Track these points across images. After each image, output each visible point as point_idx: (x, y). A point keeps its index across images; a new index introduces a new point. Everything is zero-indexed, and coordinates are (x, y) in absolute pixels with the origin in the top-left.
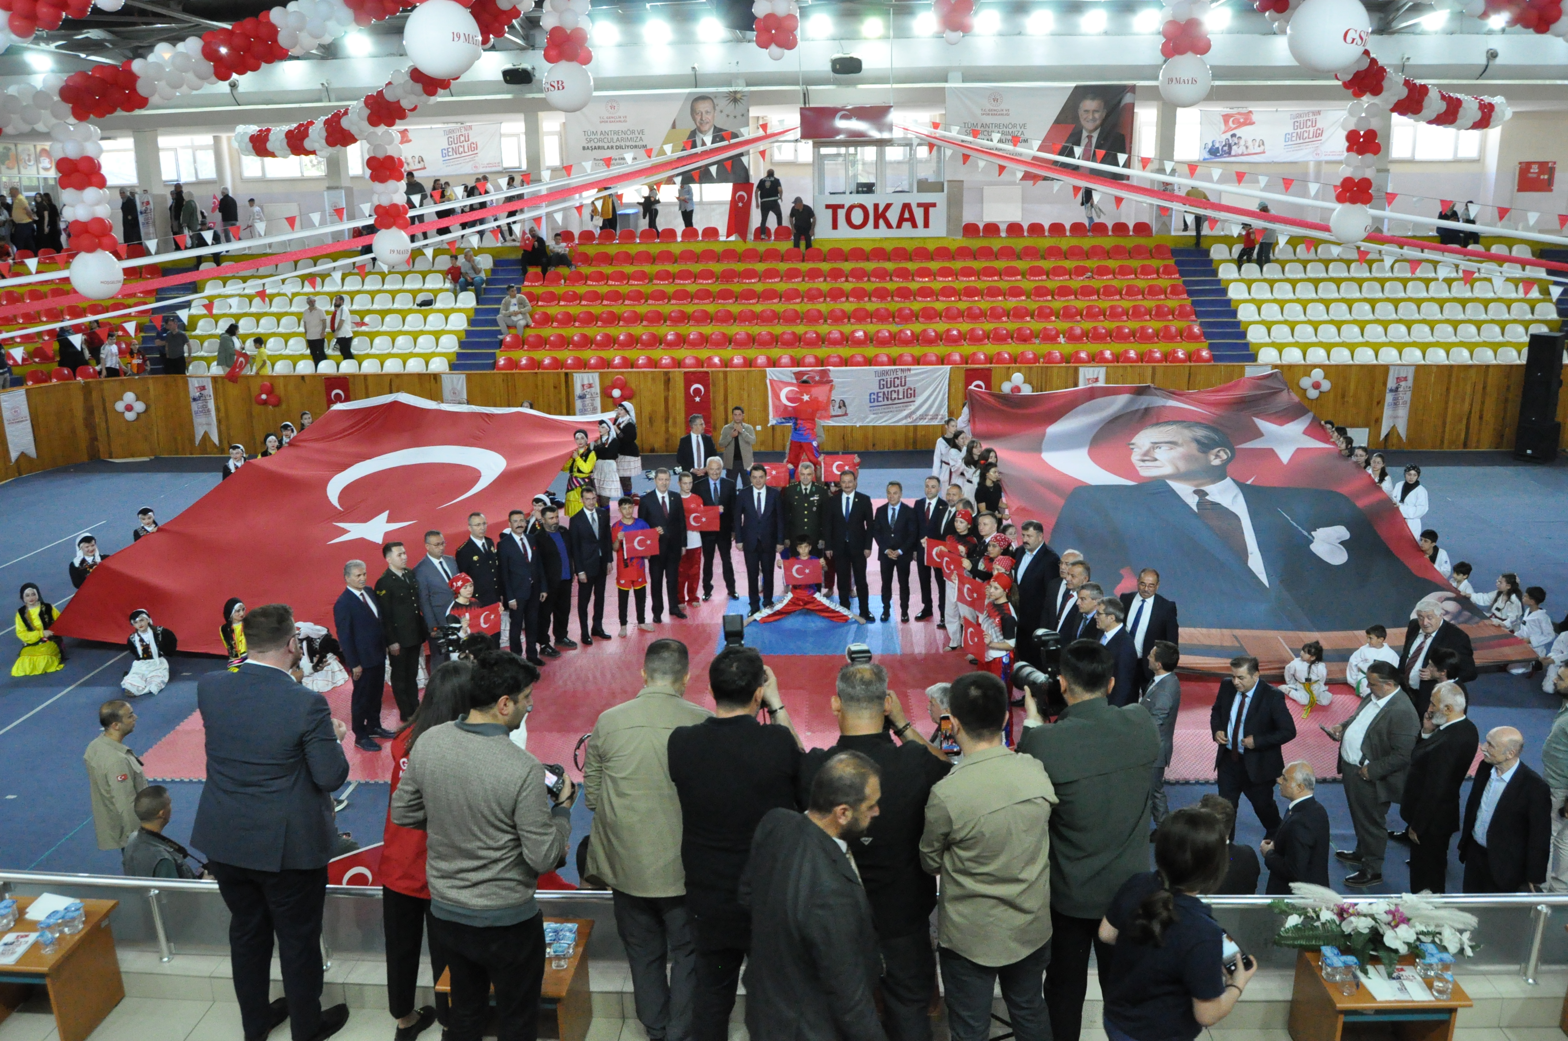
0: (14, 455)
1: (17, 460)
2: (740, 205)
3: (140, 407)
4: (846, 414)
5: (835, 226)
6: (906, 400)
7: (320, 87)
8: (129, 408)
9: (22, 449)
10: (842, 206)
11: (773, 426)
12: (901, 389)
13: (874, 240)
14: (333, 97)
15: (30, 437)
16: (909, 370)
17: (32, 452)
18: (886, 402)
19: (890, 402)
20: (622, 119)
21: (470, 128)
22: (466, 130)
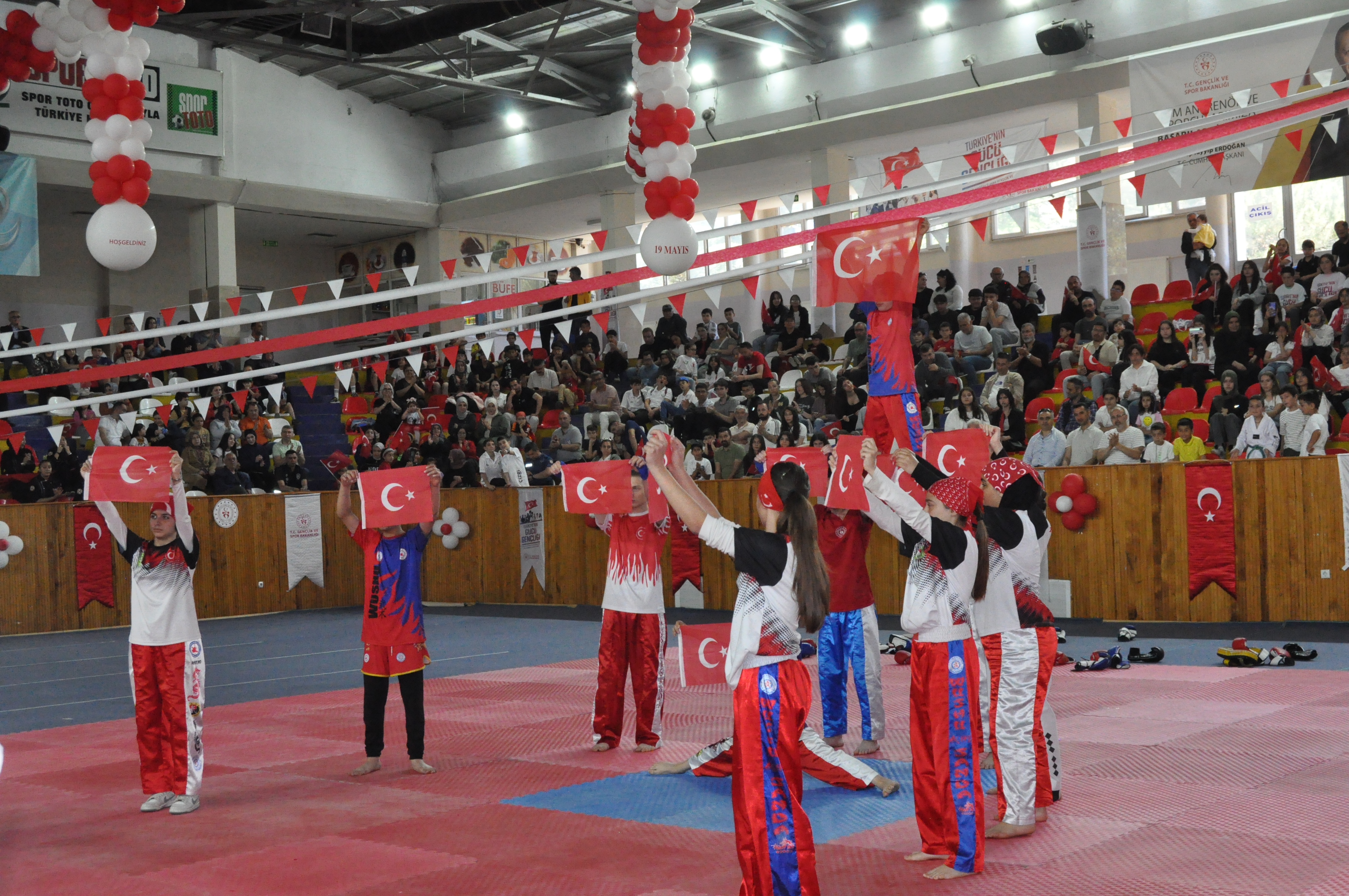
0: (293, 579)
1: (298, 586)
3: (460, 529)
7: (806, 103)
8: (447, 529)
9: (305, 572)
14: (823, 113)
15: (319, 559)
17: (319, 577)
20: (1221, 82)
21: (1002, 134)
22: (996, 137)
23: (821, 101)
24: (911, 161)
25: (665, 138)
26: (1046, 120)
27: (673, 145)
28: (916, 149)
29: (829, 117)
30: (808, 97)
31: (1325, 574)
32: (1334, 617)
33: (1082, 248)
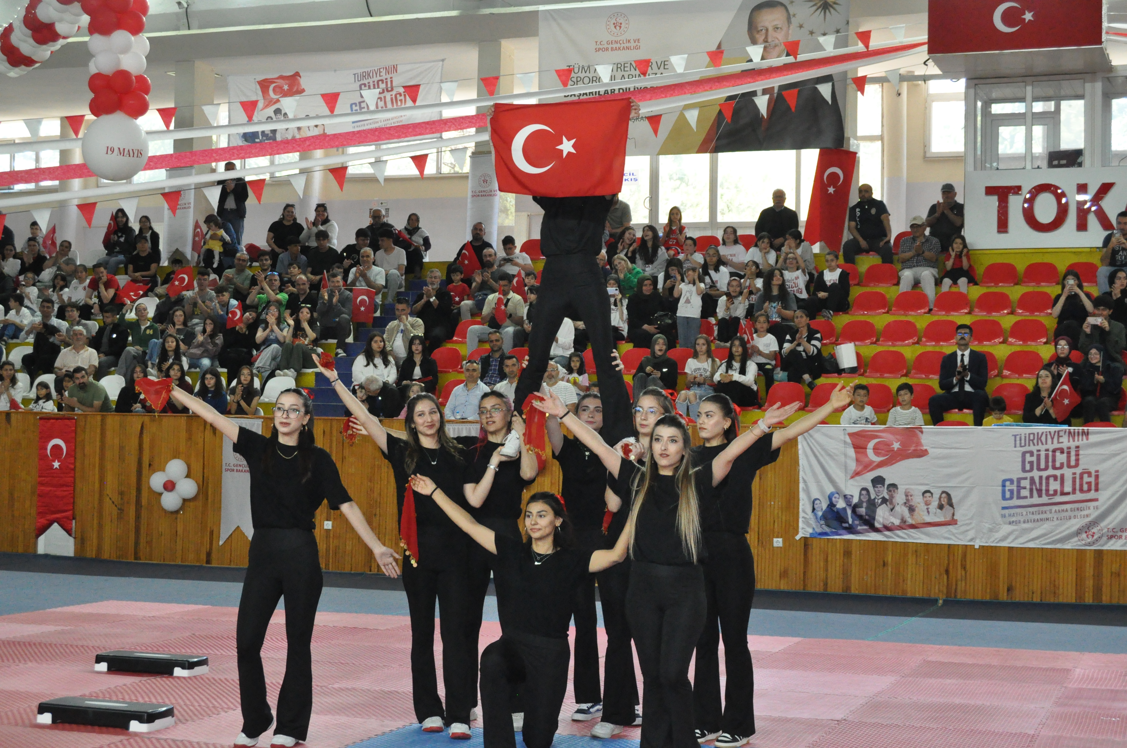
2: (831, 190)
4: (953, 522)
5: (1003, 226)
6: (1079, 496)
7: (176, 9)
10: (1016, 190)
11: (805, 539)
12: (1068, 473)
13: (1076, 252)
14: (193, 22)
16: (1087, 434)
18: (1036, 500)
19: (1045, 499)
20: (632, 44)
21: (395, 68)
22: (388, 72)
23: (193, 8)
24: (291, 86)
25: (119, 26)
26: (443, 60)
27: (129, 35)
28: (297, 74)
29: (200, 27)
30: (179, 3)
31: (778, 542)
32: (784, 586)
33: (473, 196)
